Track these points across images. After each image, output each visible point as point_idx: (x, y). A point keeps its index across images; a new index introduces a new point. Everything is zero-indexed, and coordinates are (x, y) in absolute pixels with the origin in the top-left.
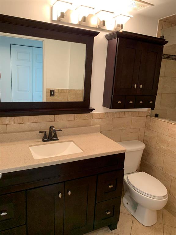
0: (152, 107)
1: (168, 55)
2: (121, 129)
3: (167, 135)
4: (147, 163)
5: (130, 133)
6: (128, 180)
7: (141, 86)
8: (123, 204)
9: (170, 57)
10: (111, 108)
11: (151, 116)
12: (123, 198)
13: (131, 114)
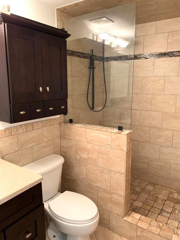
0: (65, 112)
1: (71, 51)
2: (32, 145)
3: (86, 142)
4: (69, 177)
5: (44, 147)
6: (51, 209)
7: (48, 88)
8: (49, 238)
9: (74, 54)
10: (11, 123)
11: (65, 122)
12: (47, 229)
13: (41, 124)
